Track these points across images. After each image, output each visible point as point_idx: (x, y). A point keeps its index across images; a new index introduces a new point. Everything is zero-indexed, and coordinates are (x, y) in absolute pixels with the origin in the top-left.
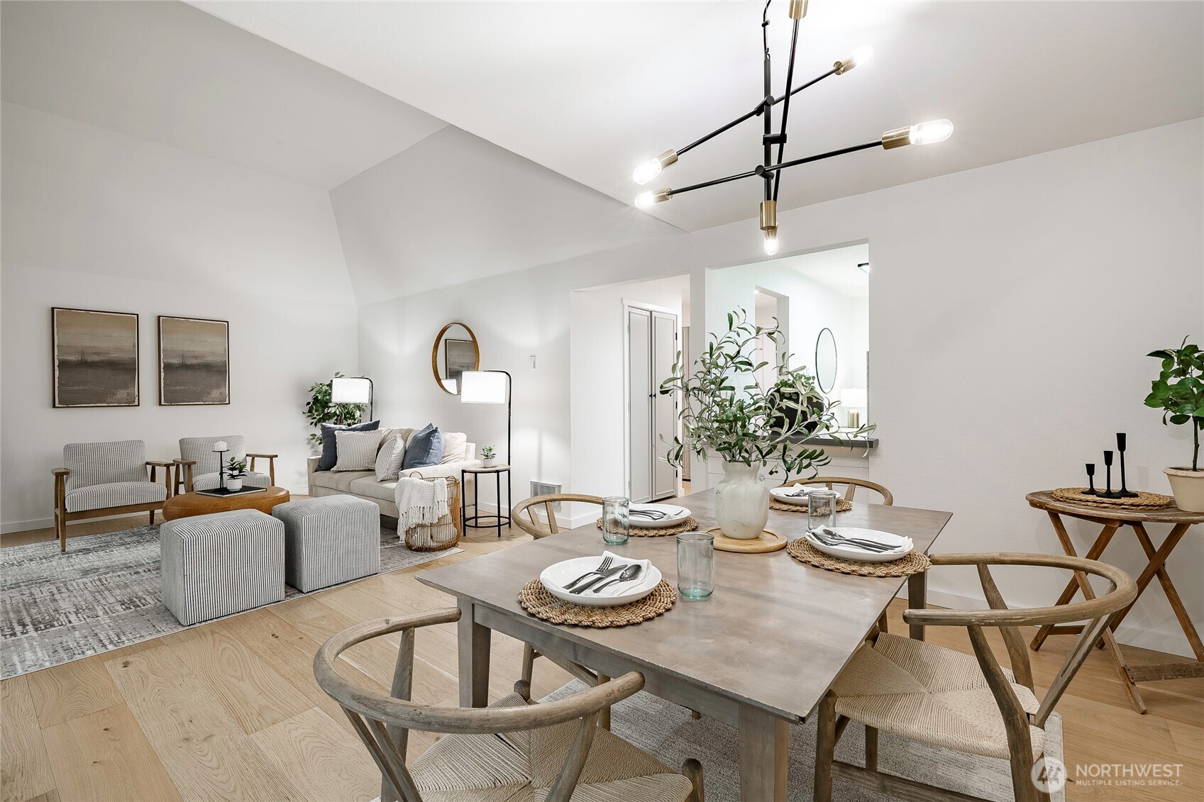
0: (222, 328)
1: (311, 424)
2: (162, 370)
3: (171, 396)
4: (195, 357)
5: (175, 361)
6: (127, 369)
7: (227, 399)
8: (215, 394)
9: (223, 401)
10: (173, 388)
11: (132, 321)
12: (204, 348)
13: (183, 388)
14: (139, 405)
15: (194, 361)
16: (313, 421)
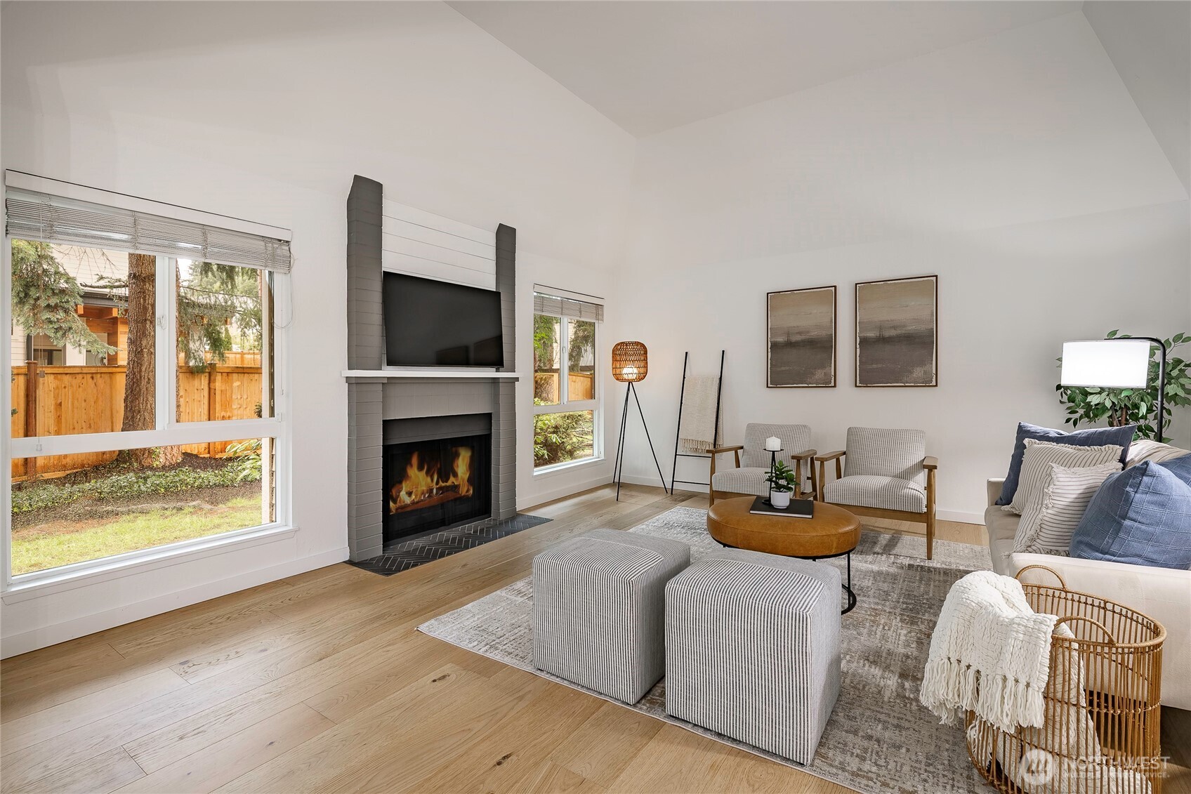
0: (928, 285)
1: (1068, 421)
2: (858, 346)
3: (867, 377)
4: (895, 328)
5: (871, 334)
6: (824, 346)
7: (934, 380)
8: (918, 372)
9: (929, 382)
10: (870, 367)
11: (830, 293)
12: (905, 314)
13: (880, 366)
14: (835, 386)
15: (893, 333)
16: (1070, 416)
